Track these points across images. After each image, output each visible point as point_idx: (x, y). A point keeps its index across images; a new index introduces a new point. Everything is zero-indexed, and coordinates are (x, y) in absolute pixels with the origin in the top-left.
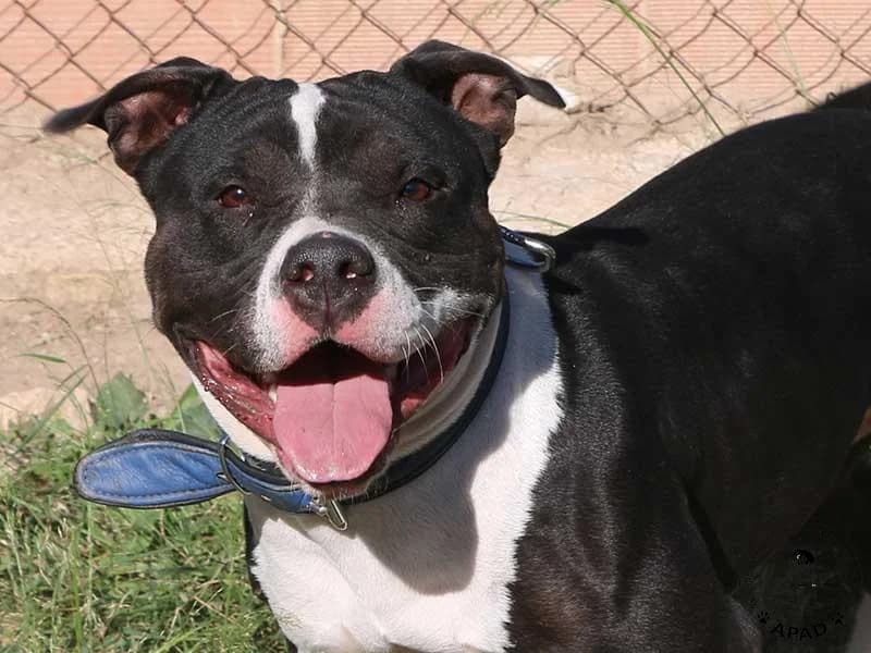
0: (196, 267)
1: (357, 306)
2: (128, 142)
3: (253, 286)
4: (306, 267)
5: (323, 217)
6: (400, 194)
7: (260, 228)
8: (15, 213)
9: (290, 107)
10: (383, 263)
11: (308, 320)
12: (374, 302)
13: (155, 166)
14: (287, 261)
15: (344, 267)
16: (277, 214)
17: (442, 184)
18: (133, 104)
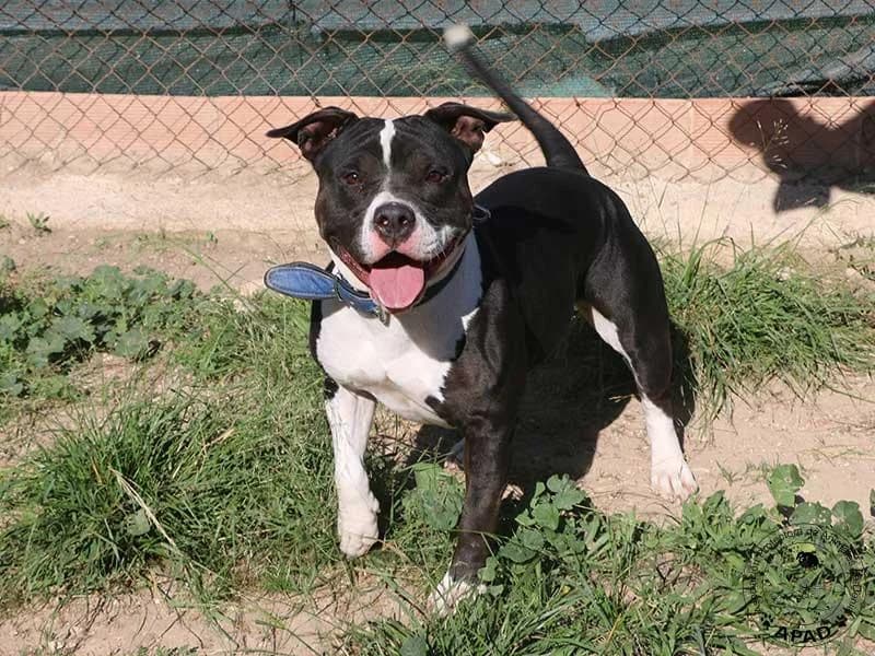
0: (338, 212)
1: (407, 236)
2: (308, 146)
3: (361, 223)
4: (384, 218)
5: (392, 193)
6: (427, 179)
7: (366, 194)
8: (258, 205)
9: (380, 137)
10: (418, 215)
11: (385, 241)
12: (414, 234)
13: (320, 158)
14: (376, 214)
15: (401, 219)
16: (372, 189)
17: (446, 173)
18: (310, 127)
